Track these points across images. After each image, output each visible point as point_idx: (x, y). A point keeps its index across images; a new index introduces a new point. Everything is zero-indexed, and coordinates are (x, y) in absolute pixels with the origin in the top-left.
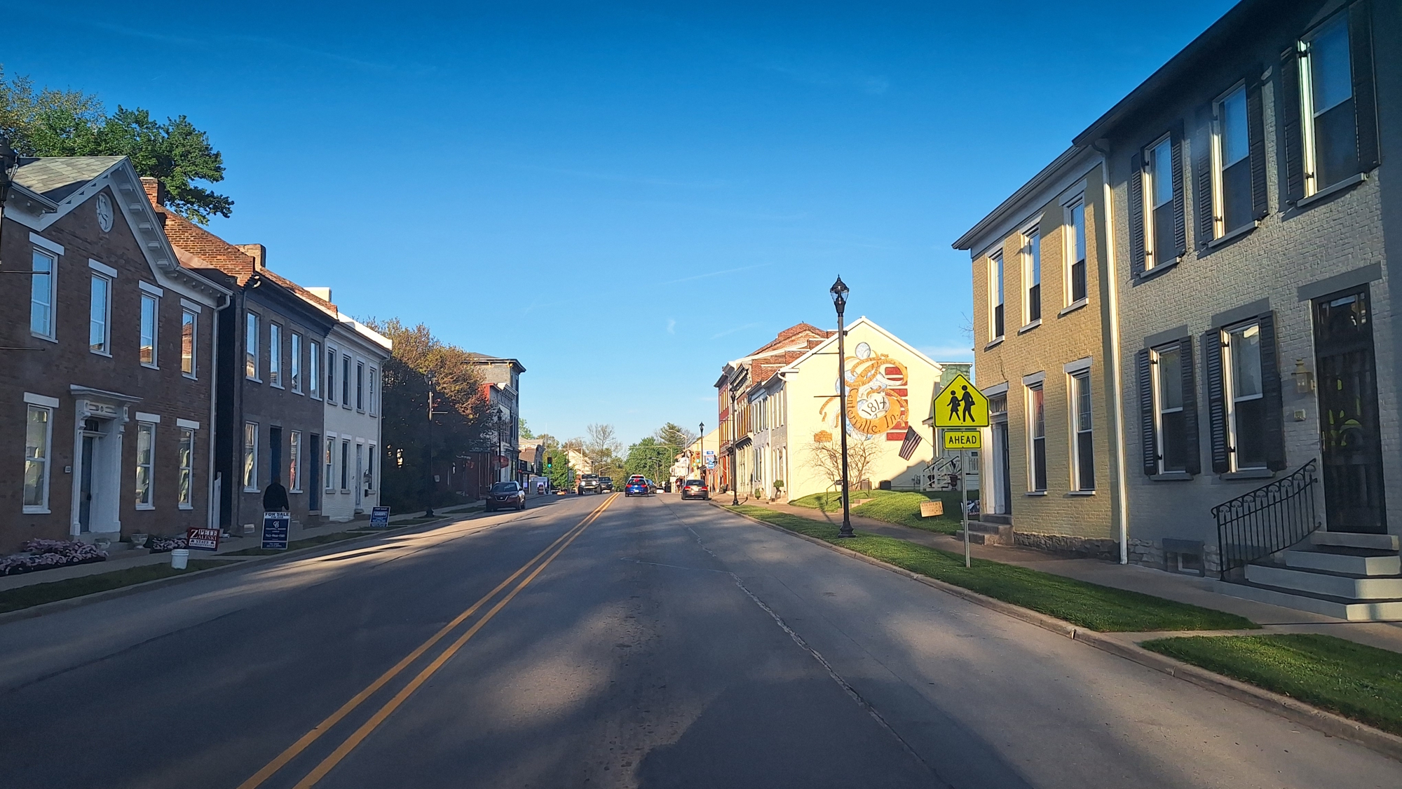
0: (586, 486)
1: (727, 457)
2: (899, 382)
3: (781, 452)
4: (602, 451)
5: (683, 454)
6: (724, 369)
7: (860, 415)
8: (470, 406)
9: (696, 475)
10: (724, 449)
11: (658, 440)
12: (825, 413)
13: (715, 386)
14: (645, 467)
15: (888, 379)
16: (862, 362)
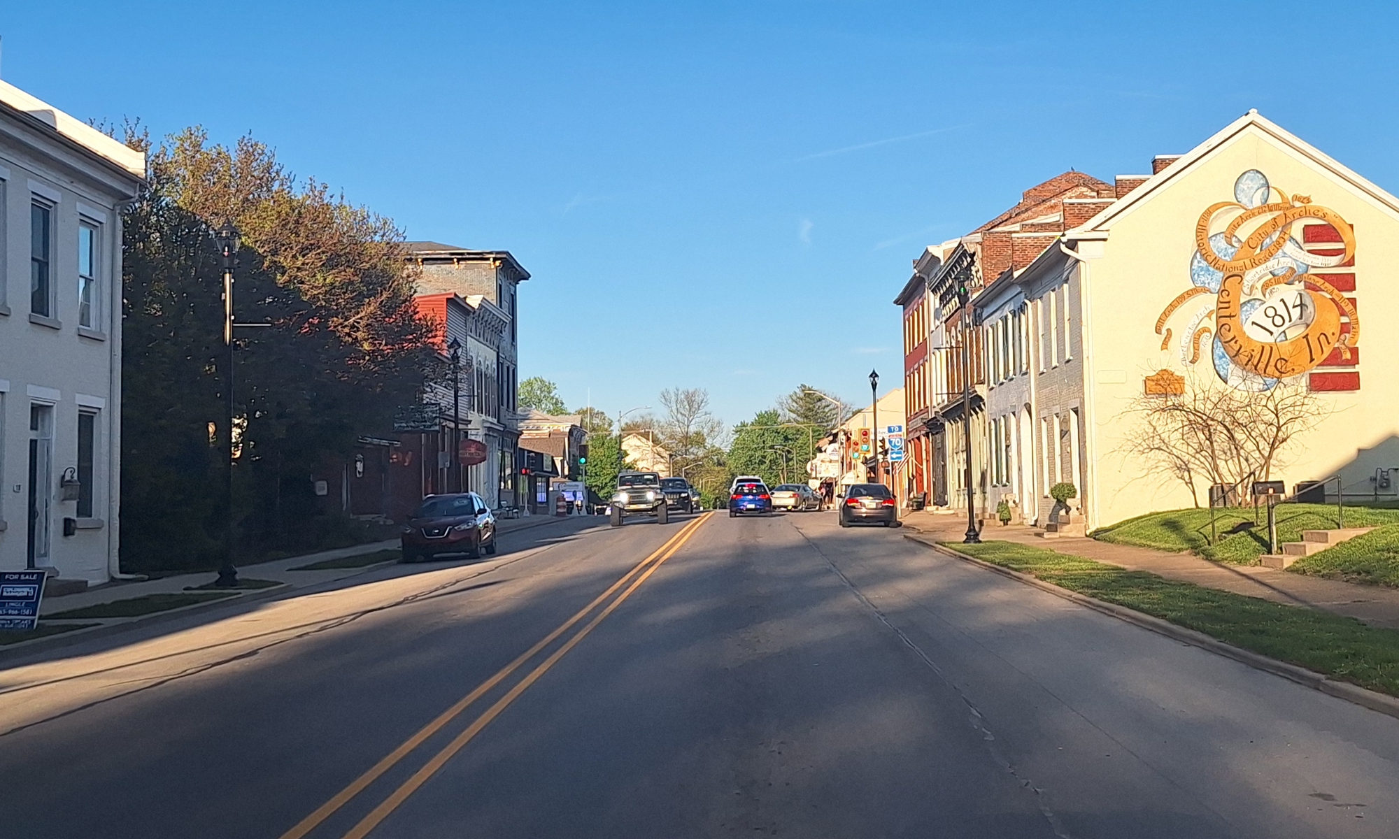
0: (630, 503)
1: (923, 439)
2: (1335, 260)
3: (1065, 422)
4: (686, 437)
5: (831, 438)
6: (917, 264)
7: (1248, 333)
8: (363, 323)
9: (858, 476)
10: (918, 423)
11: (786, 415)
12: (1168, 330)
13: (896, 302)
14: (761, 462)
15: (1309, 251)
16: (1250, 214)
